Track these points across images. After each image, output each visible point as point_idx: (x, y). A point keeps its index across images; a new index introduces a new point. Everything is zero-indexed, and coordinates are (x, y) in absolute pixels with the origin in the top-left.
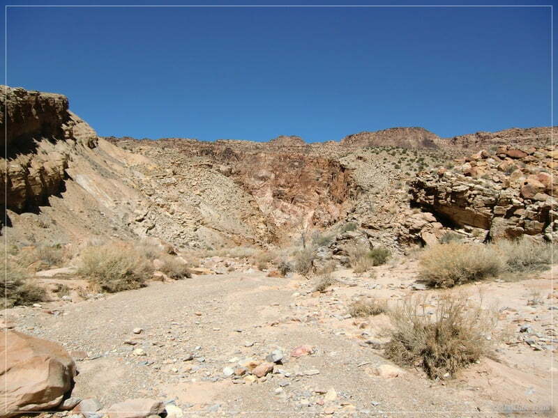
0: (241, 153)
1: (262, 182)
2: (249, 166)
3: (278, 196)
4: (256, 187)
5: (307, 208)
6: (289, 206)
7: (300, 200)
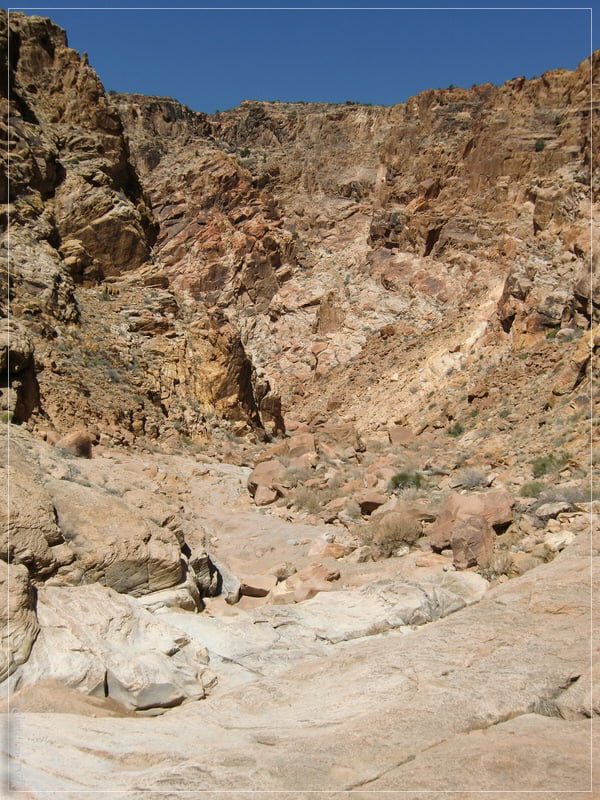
0: (292, 118)
1: (346, 203)
2: (310, 155)
3: (386, 236)
4: (323, 218)
5: (486, 267)
6: (417, 263)
7: (461, 238)
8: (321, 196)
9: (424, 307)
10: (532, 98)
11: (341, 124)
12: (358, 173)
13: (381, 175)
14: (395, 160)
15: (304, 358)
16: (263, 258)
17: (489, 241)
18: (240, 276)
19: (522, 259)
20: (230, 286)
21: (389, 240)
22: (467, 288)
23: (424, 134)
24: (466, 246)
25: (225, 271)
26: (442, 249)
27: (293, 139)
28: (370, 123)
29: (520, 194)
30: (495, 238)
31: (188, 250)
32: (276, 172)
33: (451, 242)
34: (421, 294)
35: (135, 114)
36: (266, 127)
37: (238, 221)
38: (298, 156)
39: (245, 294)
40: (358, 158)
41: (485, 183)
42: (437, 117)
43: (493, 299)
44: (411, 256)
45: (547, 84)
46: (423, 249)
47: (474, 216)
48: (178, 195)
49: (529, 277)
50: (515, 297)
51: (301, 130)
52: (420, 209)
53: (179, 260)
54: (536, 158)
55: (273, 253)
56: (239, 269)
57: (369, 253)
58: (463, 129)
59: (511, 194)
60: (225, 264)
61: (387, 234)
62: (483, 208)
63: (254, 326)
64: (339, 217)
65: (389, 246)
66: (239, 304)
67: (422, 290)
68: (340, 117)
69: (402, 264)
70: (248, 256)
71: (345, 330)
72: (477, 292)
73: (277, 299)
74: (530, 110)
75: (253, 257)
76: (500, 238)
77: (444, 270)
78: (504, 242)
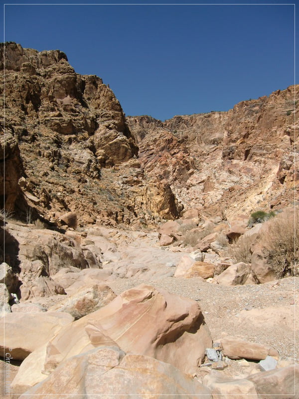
8: (203, 144)
9: (246, 179)
10: (284, 96)
11: (210, 119)
12: (217, 135)
13: (226, 134)
14: (230, 128)
15: (200, 202)
16: (183, 167)
17: (270, 152)
18: (175, 174)
19: (287, 154)
20: (171, 178)
21: (230, 157)
22: (263, 170)
23: (241, 117)
24: (261, 155)
25: (169, 172)
26: (251, 157)
27: (192, 125)
28: (220, 117)
29: (282, 132)
30: (273, 150)
31: (155, 166)
32: (187, 137)
33: (255, 154)
34: (244, 174)
35: (136, 121)
36: (182, 122)
37: (173, 155)
38: (194, 131)
39: (177, 181)
40: (216, 130)
41: (267, 131)
42: (246, 111)
43: (274, 173)
44: (239, 161)
45: (289, 91)
46: (244, 158)
47: (263, 143)
48: (151, 147)
49: (290, 160)
50: (285, 169)
51: (195, 122)
52: (242, 143)
53: (152, 170)
54: (287, 118)
55: (186, 165)
56: (174, 171)
57: (223, 162)
58: (256, 113)
59: (278, 133)
60: (169, 170)
61: (229, 155)
62: (267, 140)
63: (181, 192)
64: (211, 151)
65: (230, 159)
66: (175, 184)
67: (244, 172)
68: (209, 116)
69: (236, 164)
70: (177, 166)
71: (215, 190)
72: (267, 171)
73: (189, 181)
74: (284, 101)
75: (179, 167)
76: (275, 150)
77: (253, 164)
78: (276, 151)
